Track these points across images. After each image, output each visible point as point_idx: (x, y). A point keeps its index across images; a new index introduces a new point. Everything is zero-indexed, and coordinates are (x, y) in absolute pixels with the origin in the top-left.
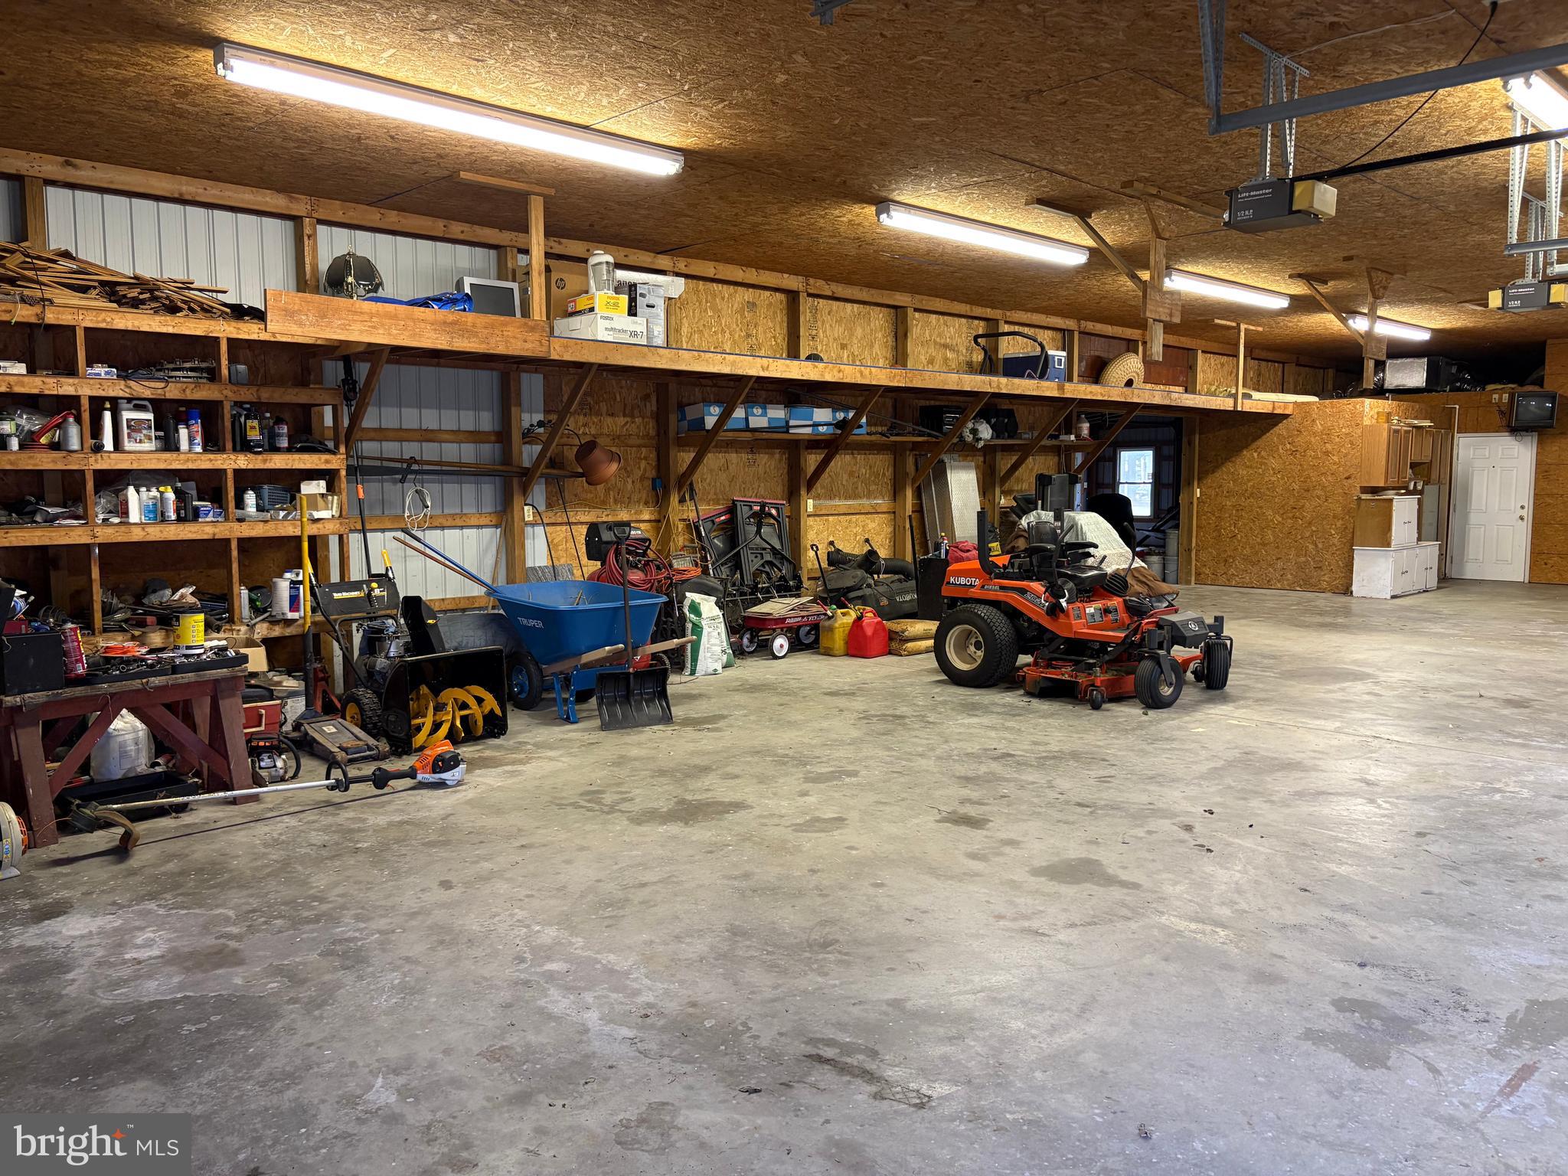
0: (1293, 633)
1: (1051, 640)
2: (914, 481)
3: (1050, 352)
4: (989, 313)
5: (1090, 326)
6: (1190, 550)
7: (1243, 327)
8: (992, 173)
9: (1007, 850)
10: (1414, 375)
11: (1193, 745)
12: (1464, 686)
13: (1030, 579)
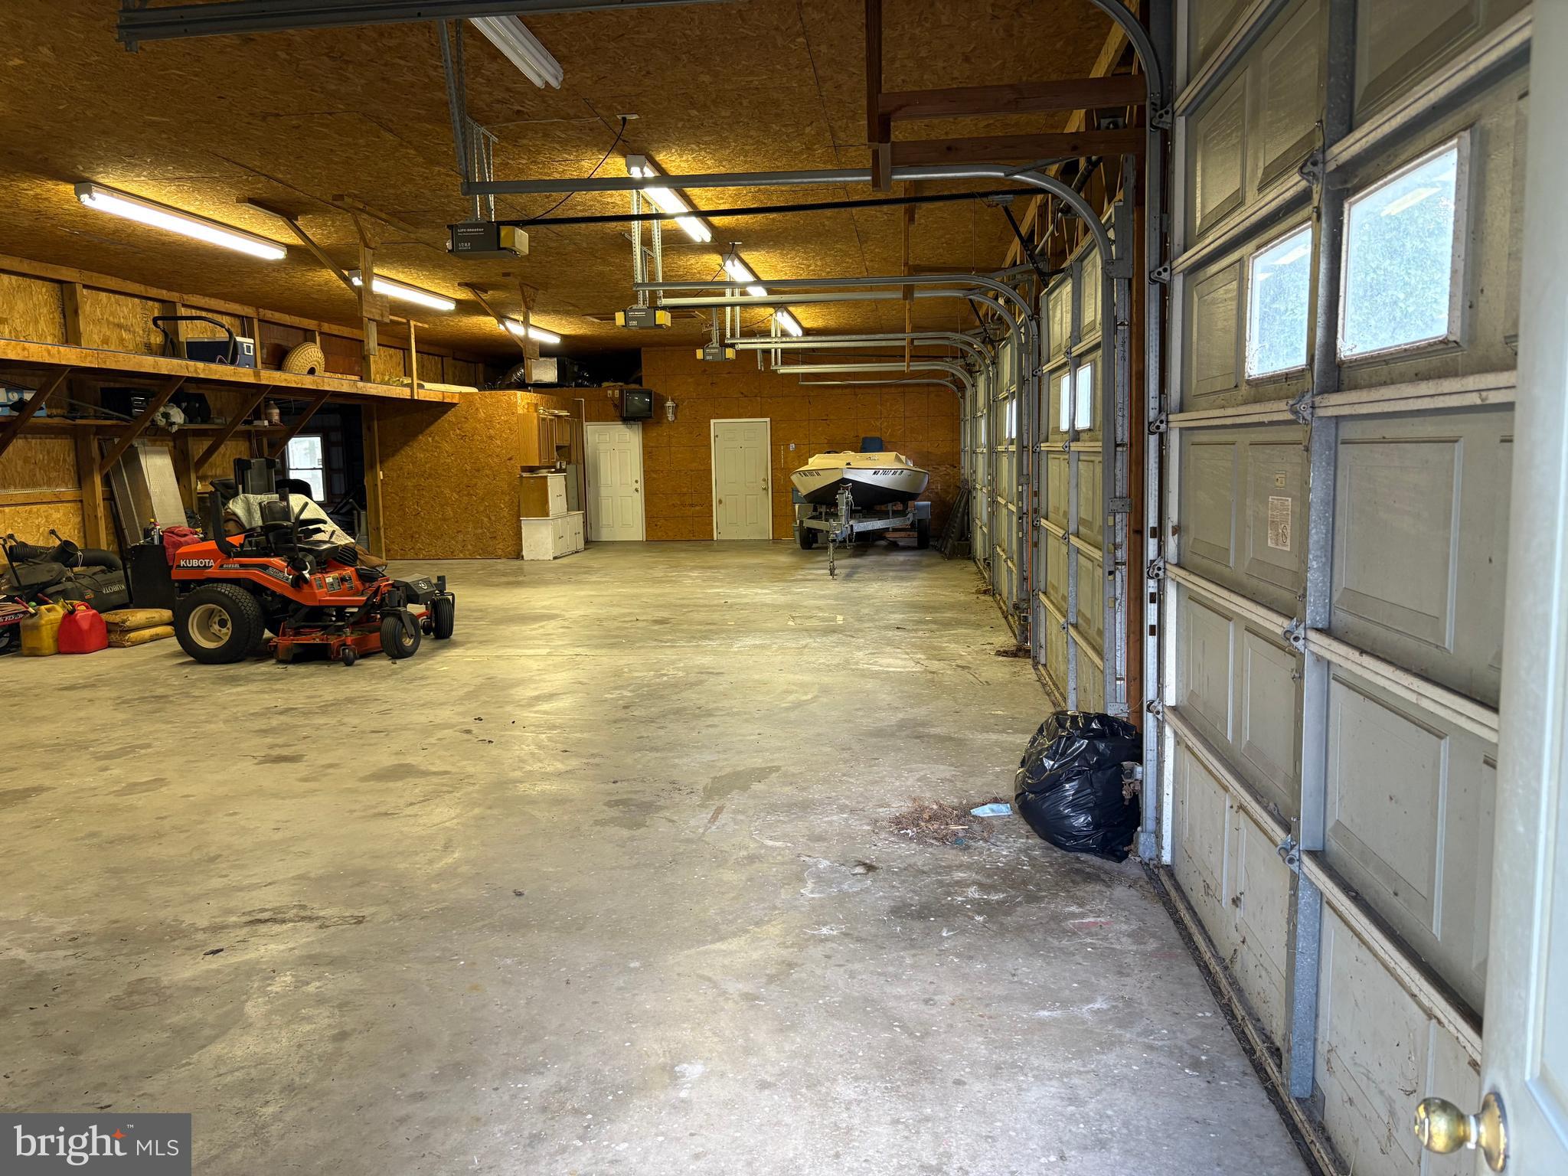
0: (487, 591)
1: (296, 610)
2: (101, 468)
3: (239, 339)
4: (164, 294)
5: (269, 314)
6: (378, 529)
7: (412, 323)
8: (211, 171)
9: (331, 771)
10: (547, 373)
11: (444, 680)
12: (624, 615)
13: (268, 555)
